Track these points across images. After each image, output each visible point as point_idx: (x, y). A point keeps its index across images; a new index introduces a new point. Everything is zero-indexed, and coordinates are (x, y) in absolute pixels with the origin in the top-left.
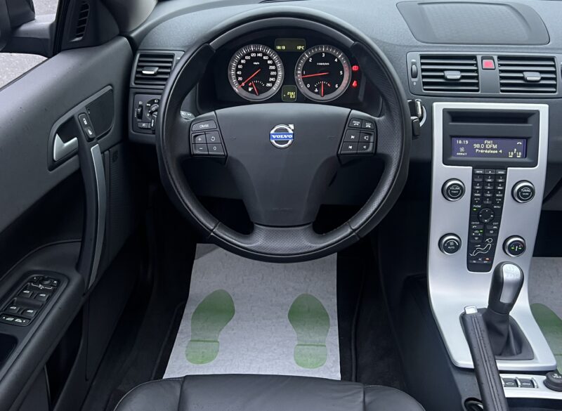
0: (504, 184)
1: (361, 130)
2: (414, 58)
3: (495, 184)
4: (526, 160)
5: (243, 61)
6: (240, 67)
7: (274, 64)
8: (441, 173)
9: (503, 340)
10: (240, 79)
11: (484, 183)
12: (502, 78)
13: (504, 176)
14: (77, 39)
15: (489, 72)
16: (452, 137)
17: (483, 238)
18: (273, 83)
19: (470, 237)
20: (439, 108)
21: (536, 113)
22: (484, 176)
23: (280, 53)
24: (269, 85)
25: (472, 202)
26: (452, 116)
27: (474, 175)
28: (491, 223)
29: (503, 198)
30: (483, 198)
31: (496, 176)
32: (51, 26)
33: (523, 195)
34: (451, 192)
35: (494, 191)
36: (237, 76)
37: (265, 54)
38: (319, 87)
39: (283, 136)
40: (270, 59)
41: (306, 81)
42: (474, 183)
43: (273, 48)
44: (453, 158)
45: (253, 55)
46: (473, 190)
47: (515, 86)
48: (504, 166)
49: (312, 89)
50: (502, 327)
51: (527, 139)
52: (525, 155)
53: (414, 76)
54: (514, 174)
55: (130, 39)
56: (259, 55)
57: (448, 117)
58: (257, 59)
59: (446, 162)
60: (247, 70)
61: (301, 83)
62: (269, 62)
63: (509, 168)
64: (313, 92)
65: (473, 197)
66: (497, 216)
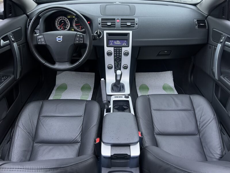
0: (121, 52)
1: (80, 37)
2: (100, 19)
3: (119, 52)
4: (127, 45)
5: (59, 21)
6: (58, 22)
7: (67, 22)
8: (107, 49)
9: (119, 89)
10: (59, 26)
11: (117, 52)
12: (121, 24)
13: (121, 50)
14: (10, 15)
15: (118, 23)
16: (109, 40)
17: (118, 65)
18: (68, 27)
19: (115, 65)
20: (105, 32)
21: (129, 33)
22: (117, 50)
23: (68, 18)
24: (67, 27)
25: (114, 56)
26: (109, 34)
27: (114, 49)
28: (119, 61)
29: (121, 55)
30: (117, 55)
31: (119, 50)
33: (126, 54)
34: (109, 54)
35: (119, 53)
36: (58, 25)
37: (65, 19)
38: (80, 28)
39: (59, 39)
40: (66, 20)
41: (76, 26)
42: (114, 52)
43: (67, 17)
44: (109, 45)
45: (62, 19)
46: (114, 53)
47: (124, 26)
48: (121, 47)
50: (119, 86)
51: (127, 40)
52: (127, 44)
53: (99, 24)
54: (124, 49)
55: (27, 15)
56: (63, 19)
57: (108, 34)
58: (63, 20)
59: (107, 46)
60: (60, 23)
61: (75, 26)
62: (66, 21)
63: (123, 48)
64: (78, 29)
65: (114, 55)
66: (120, 60)
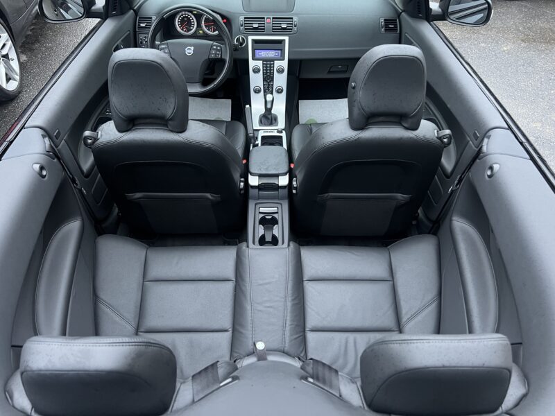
0: (273, 67)
1: (216, 50)
2: (242, 18)
3: (270, 67)
4: (281, 58)
5: (180, 18)
6: (179, 20)
7: (193, 19)
8: (252, 64)
9: (270, 121)
10: (180, 26)
11: (266, 70)
12: (273, 26)
13: (274, 64)
14: (114, 12)
15: (268, 23)
16: (255, 49)
17: (268, 87)
18: (193, 27)
19: (264, 87)
20: (250, 38)
21: (284, 40)
22: (266, 64)
23: (194, 15)
24: (191, 28)
25: (263, 74)
26: (255, 42)
27: (263, 64)
28: (270, 82)
29: (273, 72)
30: (267, 72)
31: (270, 64)
32: (104, 7)
33: (281, 71)
34: (256, 71)
35: (270, 70)
36: (179, 24)
38: (211, 28)
39: (189, 51)
41: (206, 26)
42: (263, 67)
43: (192, 12)
44: (255, 58)
45: (184, 16)
46: (263, 70)
47: (278, 30)
48: (273, 61)
49: (208, 30)
50: (269, 117)
51: (281, 50)
52: (281, 56)
53: (242, 26)
54: (277, 64)
55: (134, 11)
56: (186, 15)
57: (253, 42)
58: (186, 17)
59: (253, 59)
60: (182, 22)
62: (191, 18)
63: (275, 62)
65: (263, 72)
66: (272, 79)
